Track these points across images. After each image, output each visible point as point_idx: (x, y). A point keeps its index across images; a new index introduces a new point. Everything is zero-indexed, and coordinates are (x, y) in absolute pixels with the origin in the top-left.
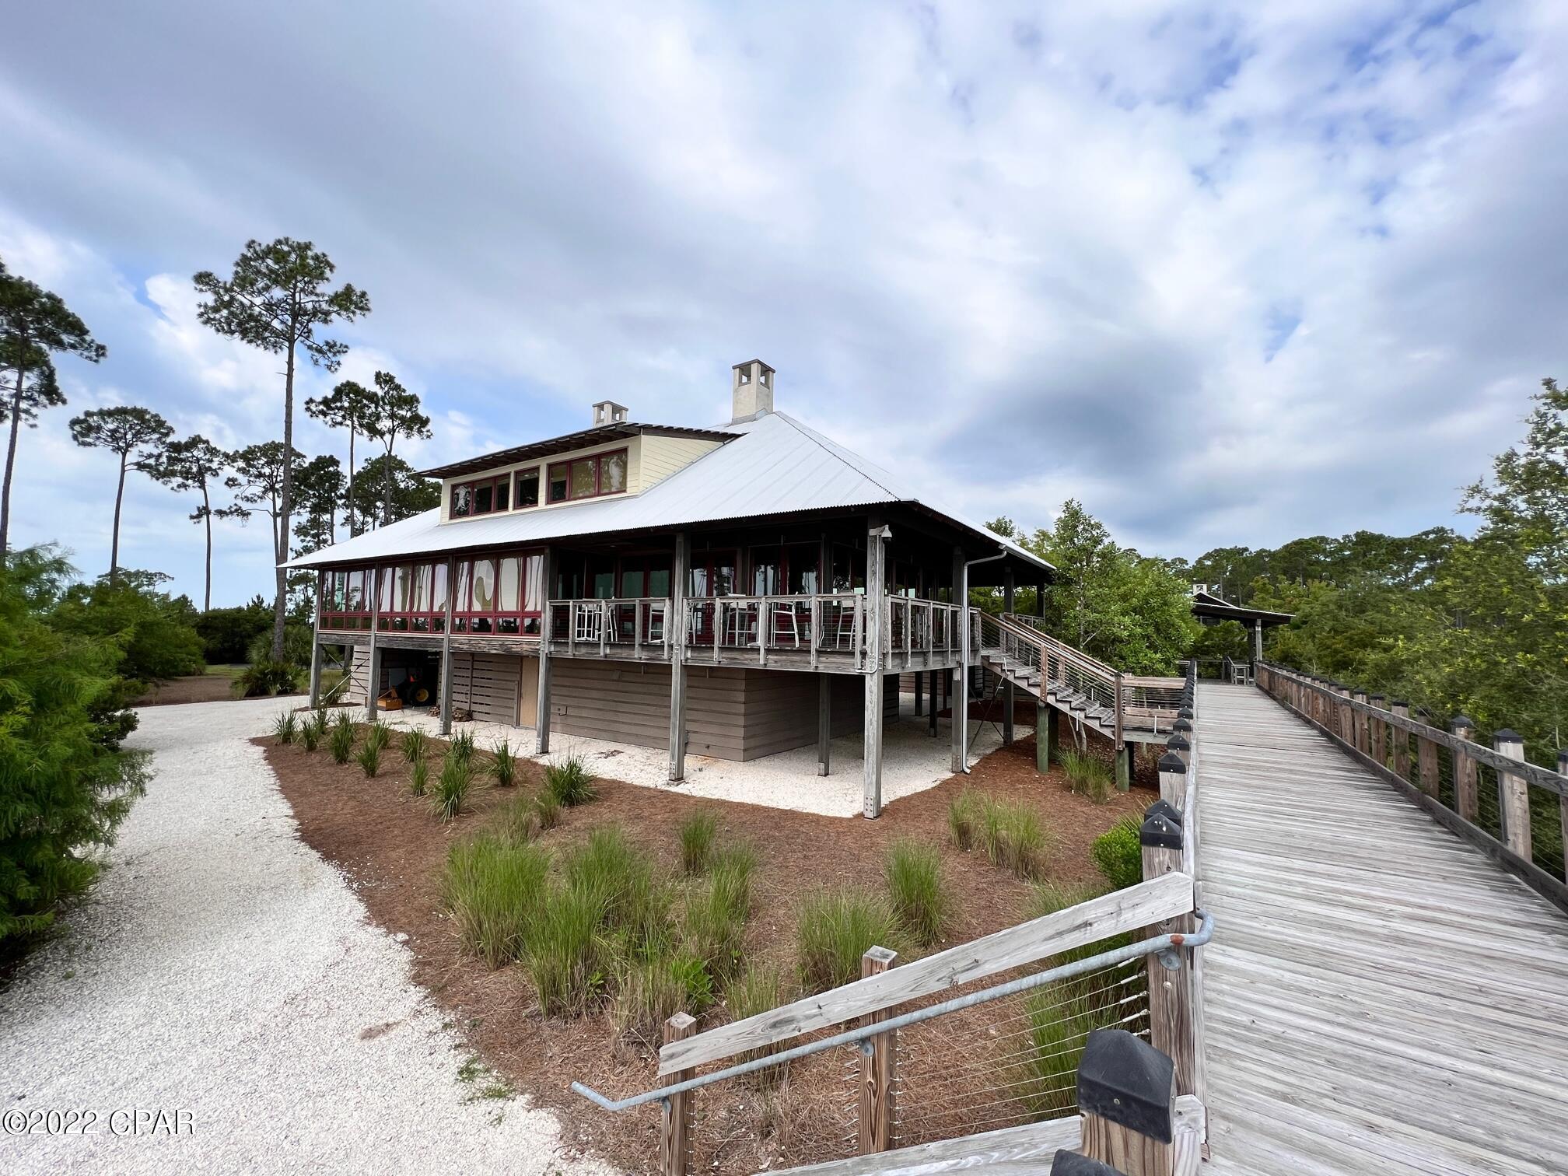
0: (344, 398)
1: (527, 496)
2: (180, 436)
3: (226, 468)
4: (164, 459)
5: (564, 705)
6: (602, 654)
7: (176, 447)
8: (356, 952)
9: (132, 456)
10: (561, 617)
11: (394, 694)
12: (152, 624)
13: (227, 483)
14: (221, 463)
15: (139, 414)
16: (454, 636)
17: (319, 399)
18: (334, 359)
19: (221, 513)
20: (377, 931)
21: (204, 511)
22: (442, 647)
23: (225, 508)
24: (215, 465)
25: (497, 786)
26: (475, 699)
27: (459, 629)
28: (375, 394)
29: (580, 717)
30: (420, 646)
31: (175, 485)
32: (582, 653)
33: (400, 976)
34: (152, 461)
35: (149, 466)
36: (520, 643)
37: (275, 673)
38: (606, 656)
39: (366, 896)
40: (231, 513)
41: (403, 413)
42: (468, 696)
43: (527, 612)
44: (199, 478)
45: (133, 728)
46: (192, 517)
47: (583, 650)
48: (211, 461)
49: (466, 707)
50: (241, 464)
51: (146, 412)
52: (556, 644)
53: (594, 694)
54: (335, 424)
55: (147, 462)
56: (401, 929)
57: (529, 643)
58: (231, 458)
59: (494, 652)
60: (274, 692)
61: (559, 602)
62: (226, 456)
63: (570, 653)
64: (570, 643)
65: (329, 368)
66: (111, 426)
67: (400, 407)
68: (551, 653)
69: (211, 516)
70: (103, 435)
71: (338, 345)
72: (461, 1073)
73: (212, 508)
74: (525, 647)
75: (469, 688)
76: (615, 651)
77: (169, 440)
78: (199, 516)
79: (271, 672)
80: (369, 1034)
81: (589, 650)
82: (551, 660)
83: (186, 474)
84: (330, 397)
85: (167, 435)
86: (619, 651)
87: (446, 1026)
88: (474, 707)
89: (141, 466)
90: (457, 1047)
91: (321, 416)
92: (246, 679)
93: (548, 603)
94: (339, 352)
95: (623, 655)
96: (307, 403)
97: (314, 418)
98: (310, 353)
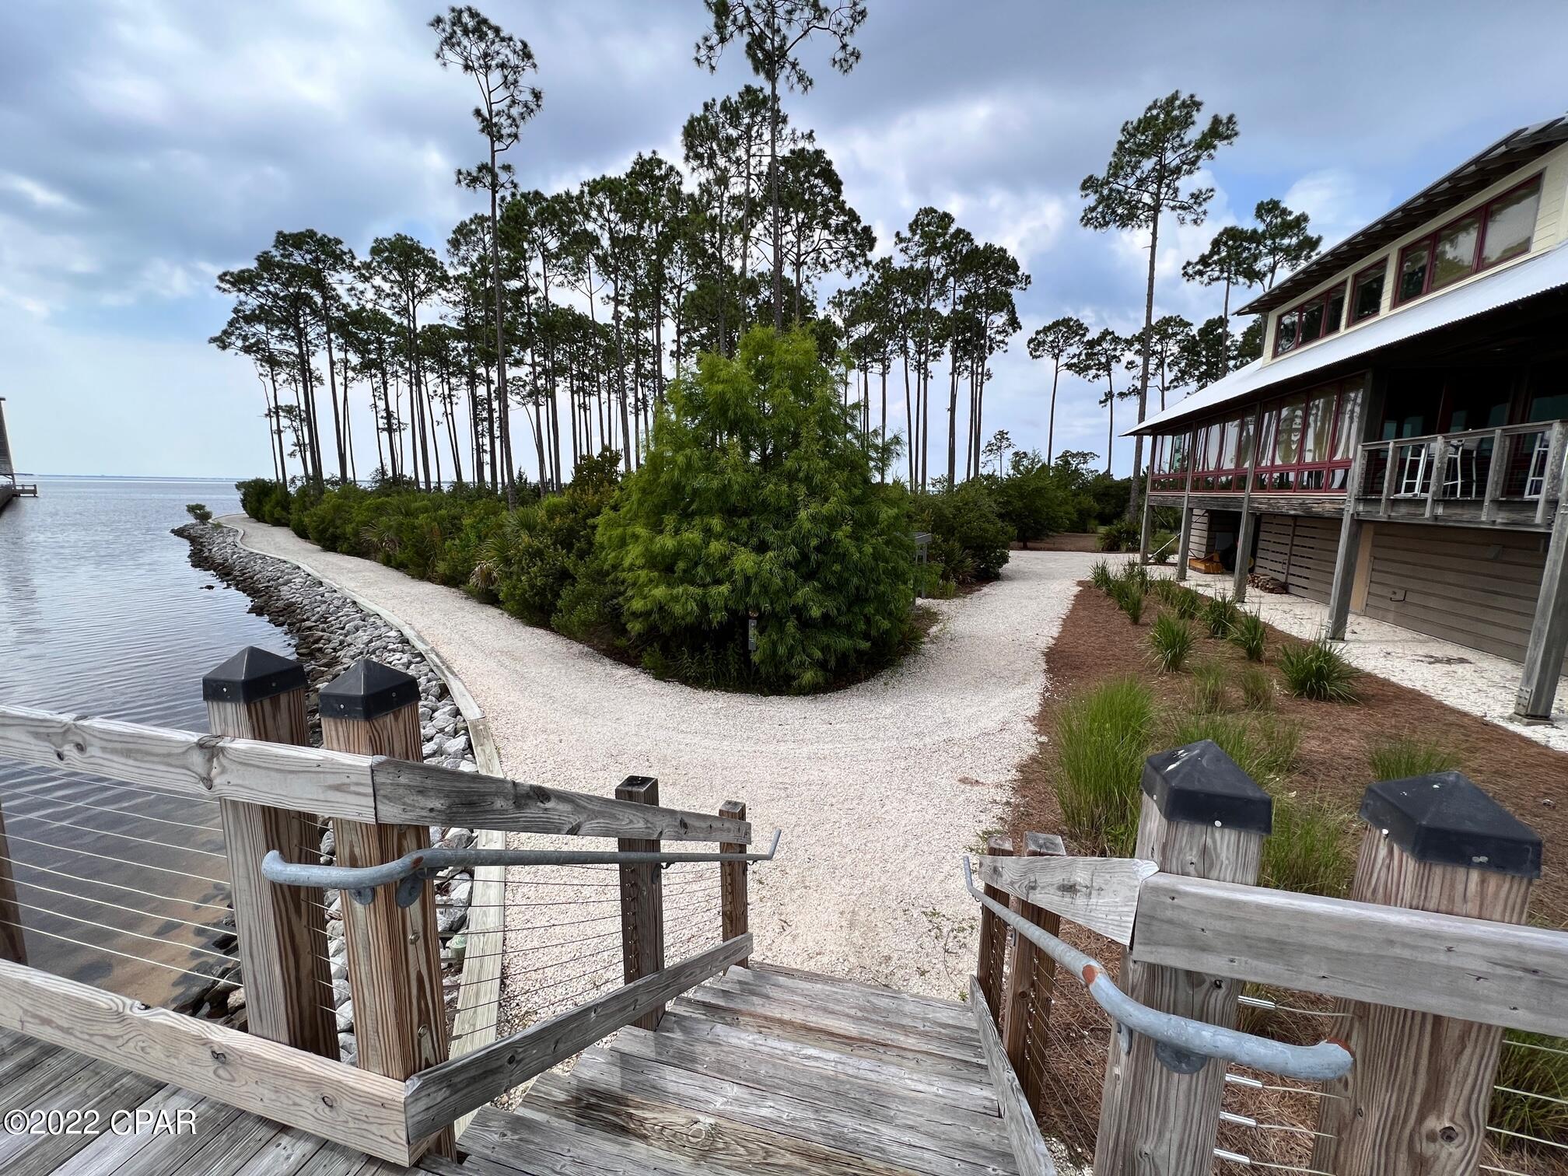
0: (1222, 248)
1: (1367, 305)
2: (1093, 334)
3: (1127, 353)
4: (1083, 357)
5: (1401, 588)
6: (1427, 515)
7: (1091, 344)
8: (1006, 735)
9: (1063, 360)
10: (1375, 463)
11: (1216, 559)
12: (1042, 488)
13: (1126, 367)
14: (1123, 350)
15: (1066, 322)
16: (1255, 495)
17: (1195, 259)
18: (1200, 210)
19: (1122, 395)
20: (1032, 728)
21: (1109, 396)
22: (1241, 507)
23: (1125, 391)
24: (1118, 353)
25: (1243, 658)
26: (1293, 570)
27: (1260, 485)
28: (1255, 231)
29: (1424, 607)
30: (1223, 506)
31: (1091, 377)
32: (1400, 514)
33: (1017, 760)
34: (1075, 360)
35: (1074, 365)
36: (1321, 501)
37: (1128, 532)
38: (1436, 518)
39: (1046, 704)
40: (1130, 393)
41: (1286, 241)
42: (1285, 567)
43: (1337, 462)
44: (1107, 367)
45: (1007, 561)
46: (1101, 402)
47: (1403, 510)
48: (1115, 349)
49: (1282, 578)
50: (1137, 346)
51: (1070, 319)
52: (1366, 501)
53: (1451, 577)
54: (1212, 280)
55: (1073, 361)
56: (1047, 734)
57: (1332, 501)
58: (1129, 343)
59: (1292, 512)
60: (1124, 548)
61: (1374, 445)
62: (1126, 341)
63: (1382, 514)
64: (1383, 501)
65: (1195, 222)
66: (1050, 339)
67: (1283, 237)
68: (1358, 515)
69: (1114, 398)
70: (1046, 347)
71: (1204, 191)
72: (984, 833)
73: (1116, 392)
74: (1328, 506)
75: (1287, 557)
76: (1450, 511)
77: (1085, 339)
78: (1106, 400)
79: (1126, 532)
80: (964, 781)
81: (1412, 510)
82: (1358, 523)
83: (1100, 366)
84: (1207, 253)
85: (1084, 335)
86: (1459, 511)
87: (1008, 803)
88: (1292, 580)
89: (1069, 366)
90: (1001, 819)
91: (1197, 277)
92: (1108, 536)
93: (1360, 447)
94: (1205, 200)
95: (1463, 516)
96: (1184, 268)
97: (1191, 282)
98: (1175, 213)
